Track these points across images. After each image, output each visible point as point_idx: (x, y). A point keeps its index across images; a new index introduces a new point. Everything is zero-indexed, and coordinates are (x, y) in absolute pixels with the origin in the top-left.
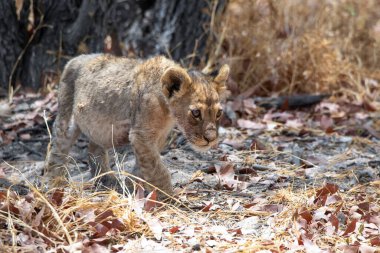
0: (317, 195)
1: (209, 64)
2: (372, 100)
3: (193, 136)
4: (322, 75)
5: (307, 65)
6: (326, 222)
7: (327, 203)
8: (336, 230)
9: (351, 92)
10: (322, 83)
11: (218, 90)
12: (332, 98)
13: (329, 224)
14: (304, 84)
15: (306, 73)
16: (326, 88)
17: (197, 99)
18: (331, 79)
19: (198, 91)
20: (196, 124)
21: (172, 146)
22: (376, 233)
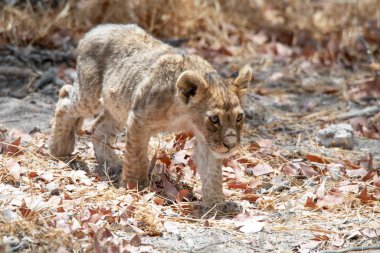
0: (177, 139)
1: (67, 7)
2: (229, 44)
3: (212, 143)
4: (181, 19)
5: (166, 9)
6: (184, 165)
7: (186, 147)
8: (194, 174)
9: (210, 37)
10: (180, 28)
11: (237, 93)
12: (191, 43)
13: (187, 168)
14: (163, 28)
15: (165, 18)
16: (184, 32)
17: (214, 104)
18: (189, 24)
19: (215, 95)
20: (215, 130)
21: (30, 90)
22: (232, 176)
